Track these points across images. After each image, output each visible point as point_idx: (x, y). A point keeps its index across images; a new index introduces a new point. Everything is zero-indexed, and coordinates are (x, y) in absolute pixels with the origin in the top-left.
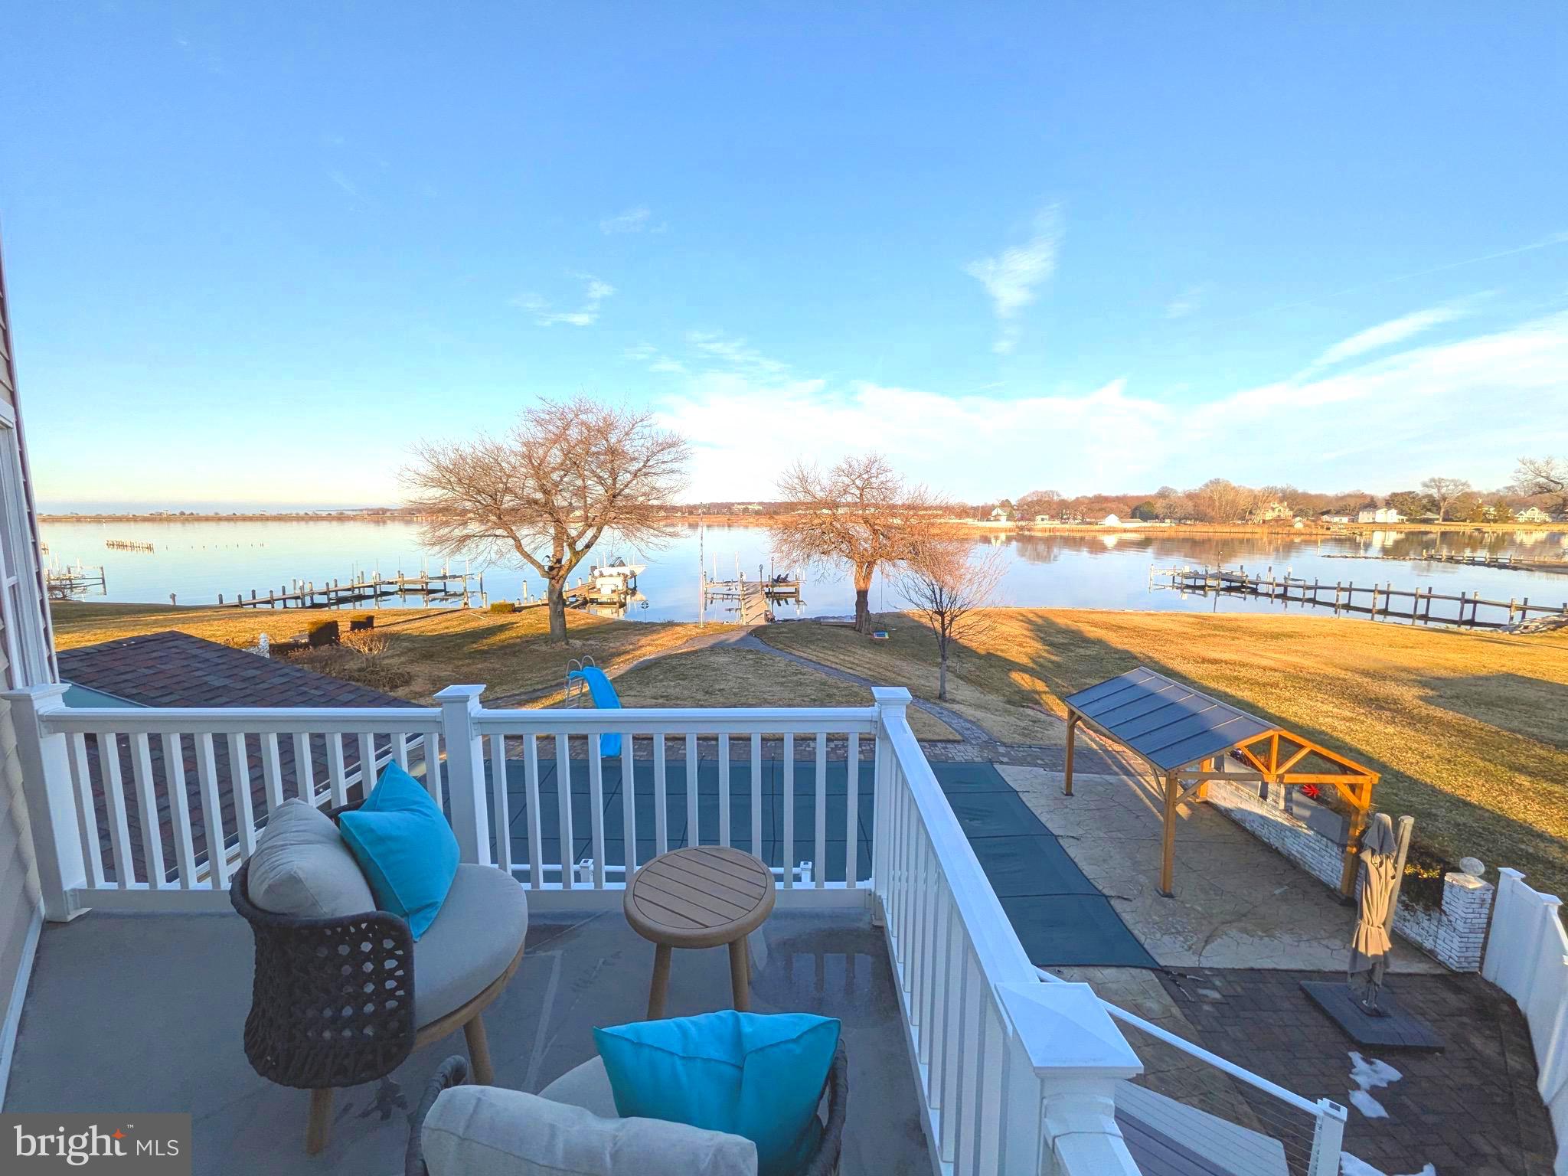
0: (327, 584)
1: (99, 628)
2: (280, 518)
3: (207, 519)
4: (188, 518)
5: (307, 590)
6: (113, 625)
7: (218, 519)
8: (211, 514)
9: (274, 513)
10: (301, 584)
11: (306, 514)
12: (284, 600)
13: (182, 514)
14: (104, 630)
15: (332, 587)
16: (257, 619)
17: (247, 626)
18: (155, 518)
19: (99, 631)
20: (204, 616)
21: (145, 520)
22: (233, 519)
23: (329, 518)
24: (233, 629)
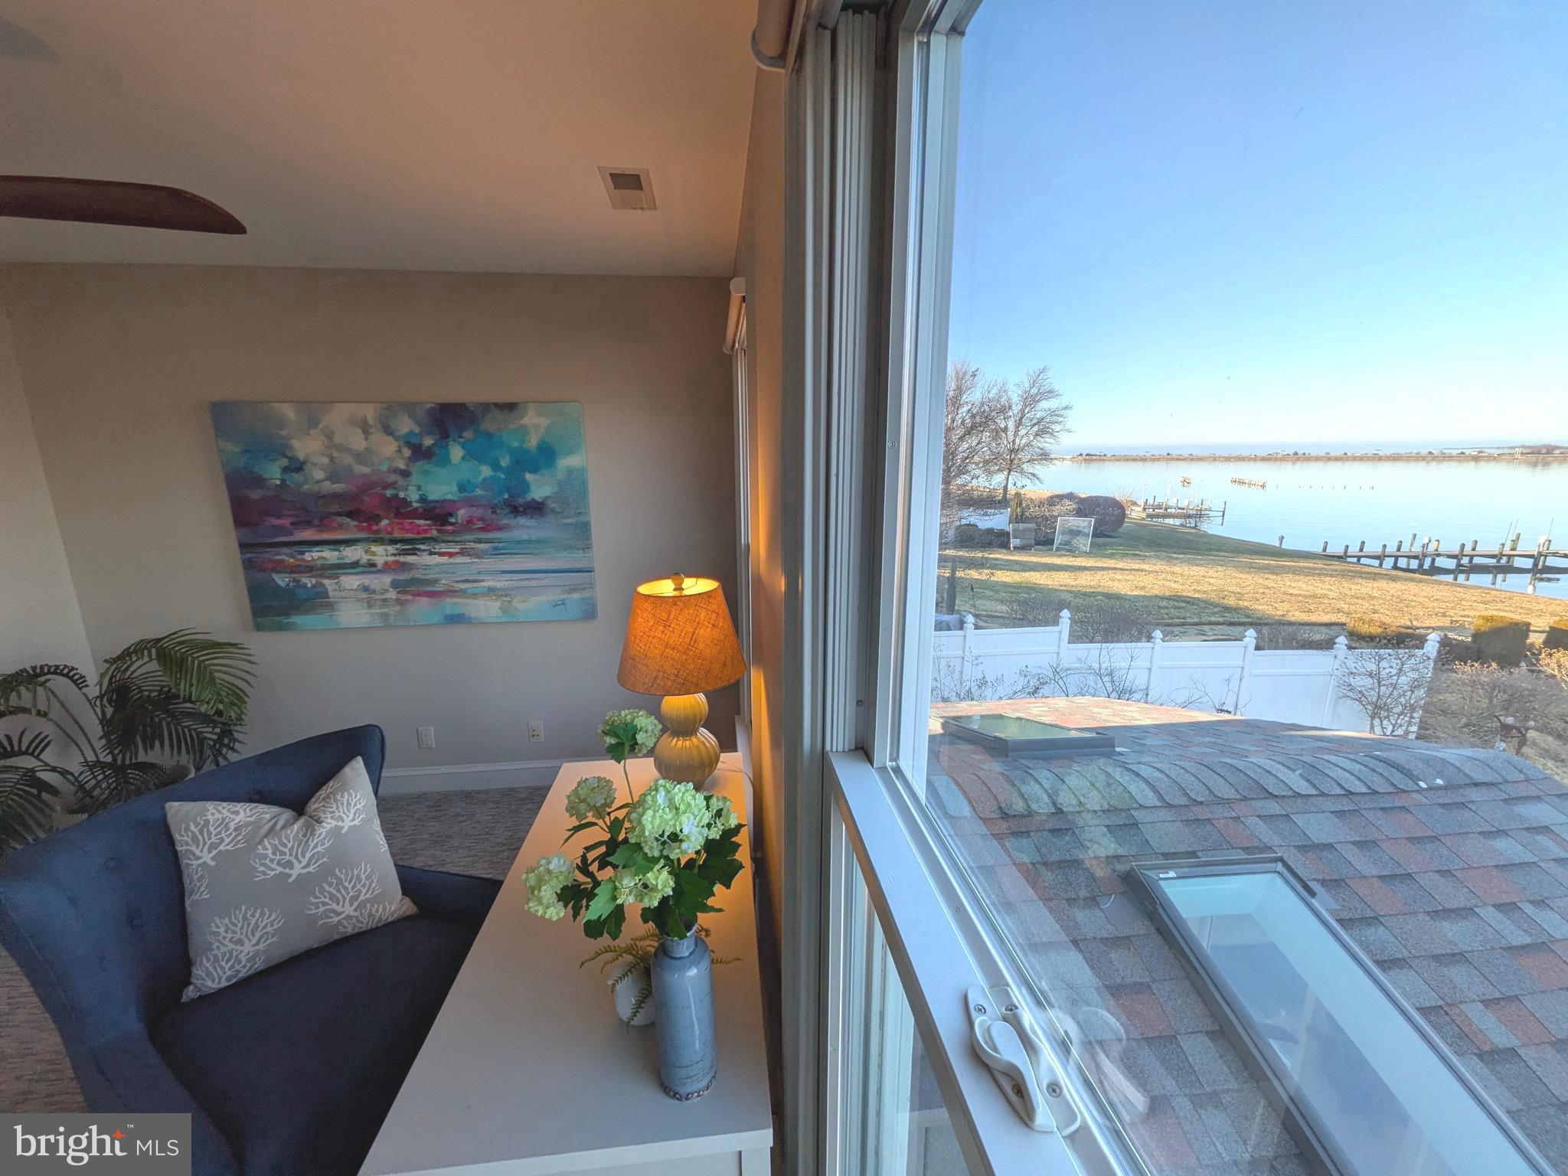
0: (1463, 546)
1: (1222, 565)
2: (1395, 458)
3: (1317, 459)
4: (1298, 457)
5: (1431, 548)
6: (1232, 564)
7: (1328, 458)
8: (1322, 454)
9: (1389, 452)
10: (1426, 541)
11: (1430, 453)
12: (1397, 558)
13: (1296, 454)
14: (1224, 568)
15: (1468, 549)
16: (1376, 585)
17: (1364, 590)
18: (1269, 459)
19: (1220, 568)
20: (1315, 569)
21: (1263, 459)
22: (1343, 458)
23: (1462, 457)
24: (1348, 593)
